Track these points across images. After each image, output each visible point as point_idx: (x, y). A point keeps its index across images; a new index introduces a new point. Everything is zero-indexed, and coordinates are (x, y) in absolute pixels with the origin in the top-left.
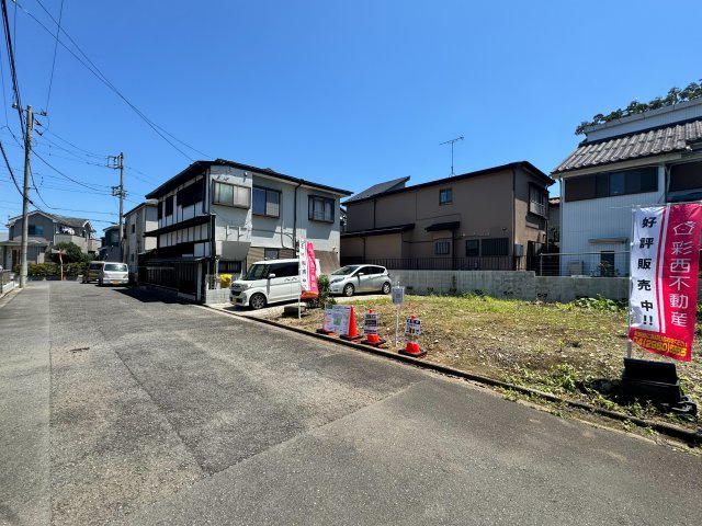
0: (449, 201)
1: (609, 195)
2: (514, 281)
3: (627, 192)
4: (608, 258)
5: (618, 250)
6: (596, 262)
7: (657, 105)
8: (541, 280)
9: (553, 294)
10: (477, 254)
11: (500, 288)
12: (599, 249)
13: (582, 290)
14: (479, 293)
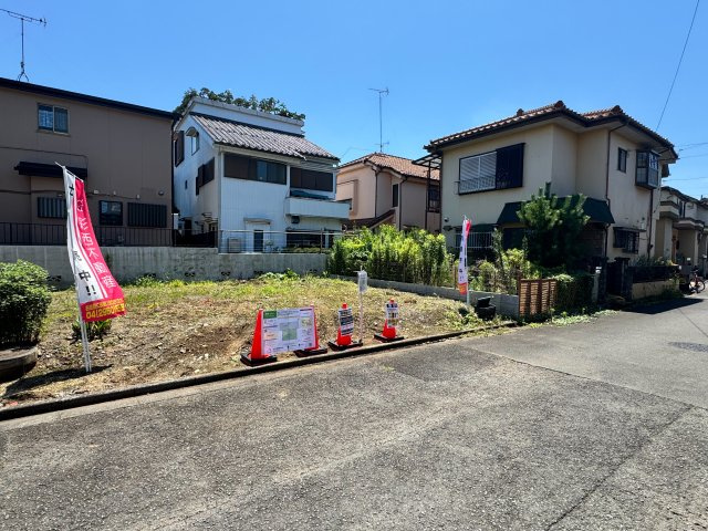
0: (62, 129)
1: (256, 179)
2: (196, 260)
3: (268, 180)
4: (258, 237)
5: (266, 230)
6: (251, 239)
7: (239, 102)
8: (225, 258)
9: (236, 271)
10: (120, 223)
11: (180, 269)
12: (251, 229)
13: (258, 266)
14: (156, 277)
